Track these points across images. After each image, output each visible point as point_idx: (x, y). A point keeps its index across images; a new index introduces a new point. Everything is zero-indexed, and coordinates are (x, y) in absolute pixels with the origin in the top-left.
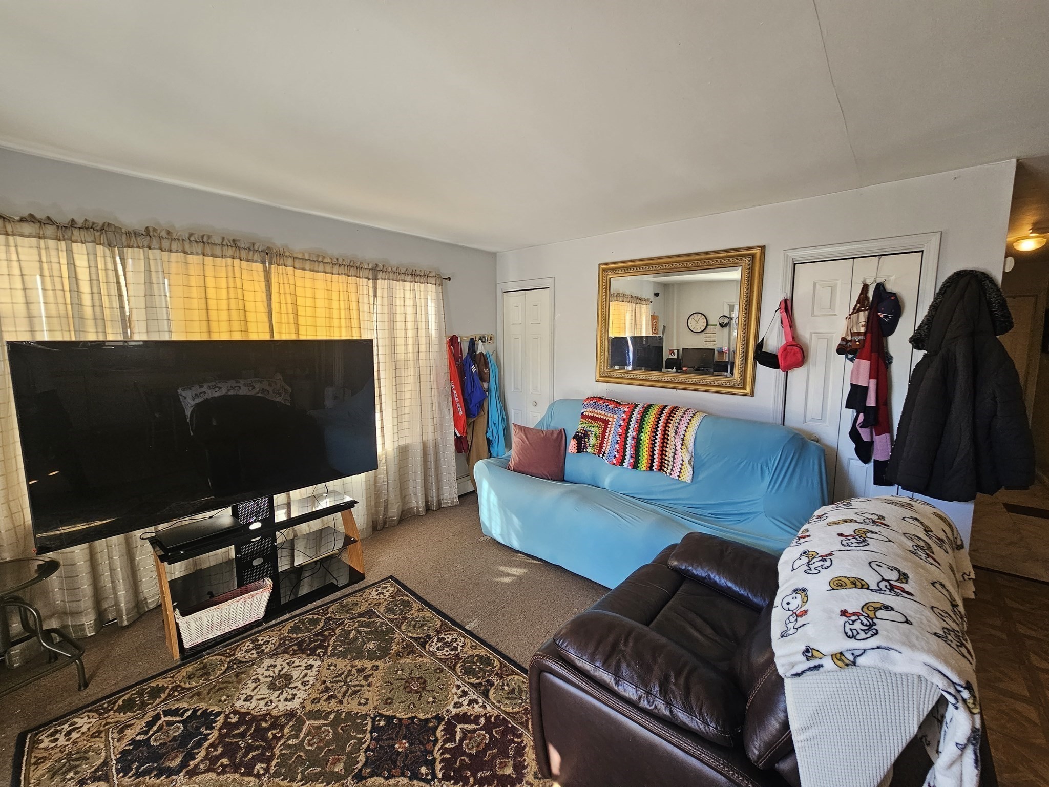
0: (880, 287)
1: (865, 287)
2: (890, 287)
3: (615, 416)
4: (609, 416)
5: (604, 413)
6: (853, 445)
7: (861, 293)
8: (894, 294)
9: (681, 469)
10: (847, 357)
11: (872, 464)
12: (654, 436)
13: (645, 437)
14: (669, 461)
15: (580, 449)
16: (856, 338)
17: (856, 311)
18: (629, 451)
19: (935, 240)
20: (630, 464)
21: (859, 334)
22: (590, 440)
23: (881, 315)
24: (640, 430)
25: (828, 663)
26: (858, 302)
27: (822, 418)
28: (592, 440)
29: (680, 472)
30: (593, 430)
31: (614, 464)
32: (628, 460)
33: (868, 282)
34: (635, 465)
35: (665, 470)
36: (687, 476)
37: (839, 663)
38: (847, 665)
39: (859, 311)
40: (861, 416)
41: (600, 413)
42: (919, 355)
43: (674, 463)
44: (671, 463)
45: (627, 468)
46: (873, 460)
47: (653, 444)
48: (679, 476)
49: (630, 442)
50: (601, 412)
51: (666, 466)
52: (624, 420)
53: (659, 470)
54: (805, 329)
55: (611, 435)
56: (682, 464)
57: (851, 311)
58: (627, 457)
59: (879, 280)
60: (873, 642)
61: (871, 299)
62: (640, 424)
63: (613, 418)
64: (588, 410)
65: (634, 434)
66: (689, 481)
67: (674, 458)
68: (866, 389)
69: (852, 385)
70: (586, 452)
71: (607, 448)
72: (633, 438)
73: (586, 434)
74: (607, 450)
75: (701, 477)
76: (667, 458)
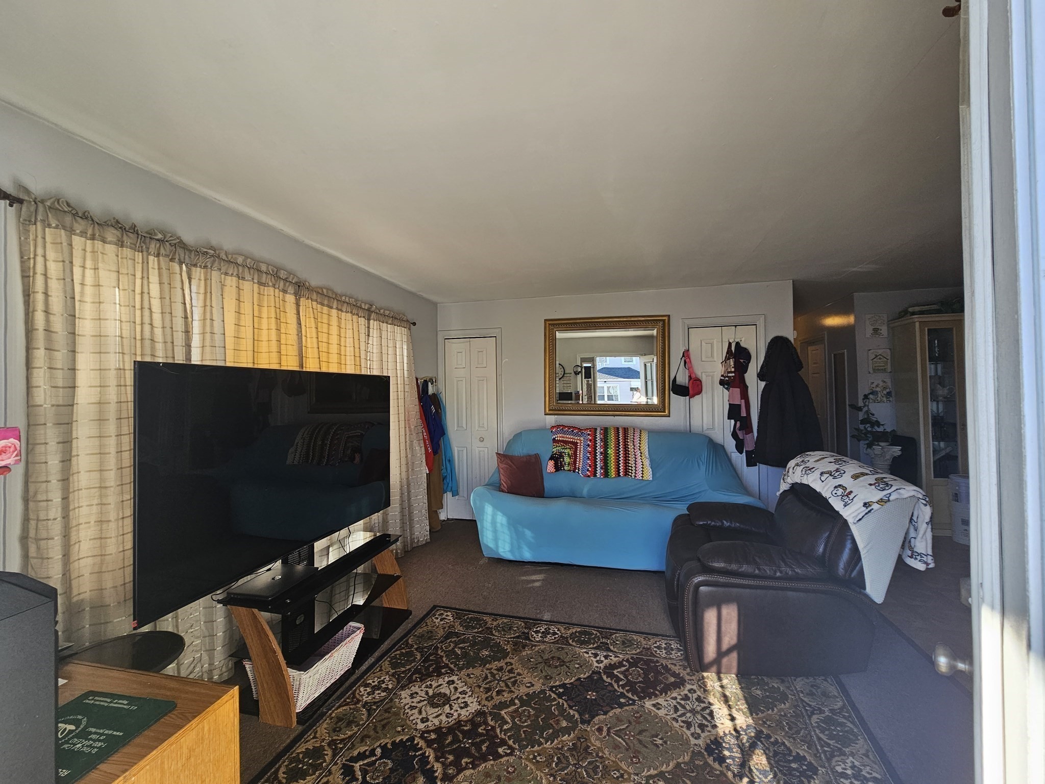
0: (738, 344)
1: (730, 344)
2: (743, 344)
3: (582, 439)
4: (576, 439)
5: (572, 437)
6: (734, 442)
7: (728, 348)
8: (746, 349)
9: (642, 471)
10: (724, 387)
11: (744, 454)
12: (618, 450)
13: (611, 451)
14: (632, 467)
15: (558, 468)
16: (730, 375)
17: (727, 358)
18: (599, 464)
19: (762, 319)
20: (601, 474)
21: (731, 372)
22: (565, 460)
23: (742, 361)
24: (606, 446)
25: (875, 507)
26: (727, 353)
27: (713, 428)
28: (567, 460)
29: (643, 474)
30: (566, 451)
31: (589, 476)
32: (599, 471)
33: (731, 341)
34: (606, 474)
35: (630, 474)
36: (648, 475)
37: (881, 503)
38: (886, 502)
39: (729, 359)
40: (738, 423)
41: (569, 438)
42: (762, 384)
43: (636, 467)
44: (634, 468)
45: (600, 478)
46: (744, 451)
47: (618, 456)
48: (642, 477)
49: (599, 457)
50: (570, 436)
51: (630, 471)
52: (590, 440)
53: (625, 475)
54: (699, 372)
55: (582, 454)
56: (643, 468)
57: (724, 358)
58: (598, 469)
59: (737, 340)
60: (893, 488)
61: (733, 351)
62: (605, 441)
63: (581, 440)
64: (558, 435)
65: (602, 450)
66: (651, 479)
67: (636, 464)
68: (739, 406)
69: (729, 404)
70: (564, 469)
71: (579, 464)
72: (601, 453)
73: (561, 455)
74: (581, 466)
75: (658, 475)
76: (630, 465)
